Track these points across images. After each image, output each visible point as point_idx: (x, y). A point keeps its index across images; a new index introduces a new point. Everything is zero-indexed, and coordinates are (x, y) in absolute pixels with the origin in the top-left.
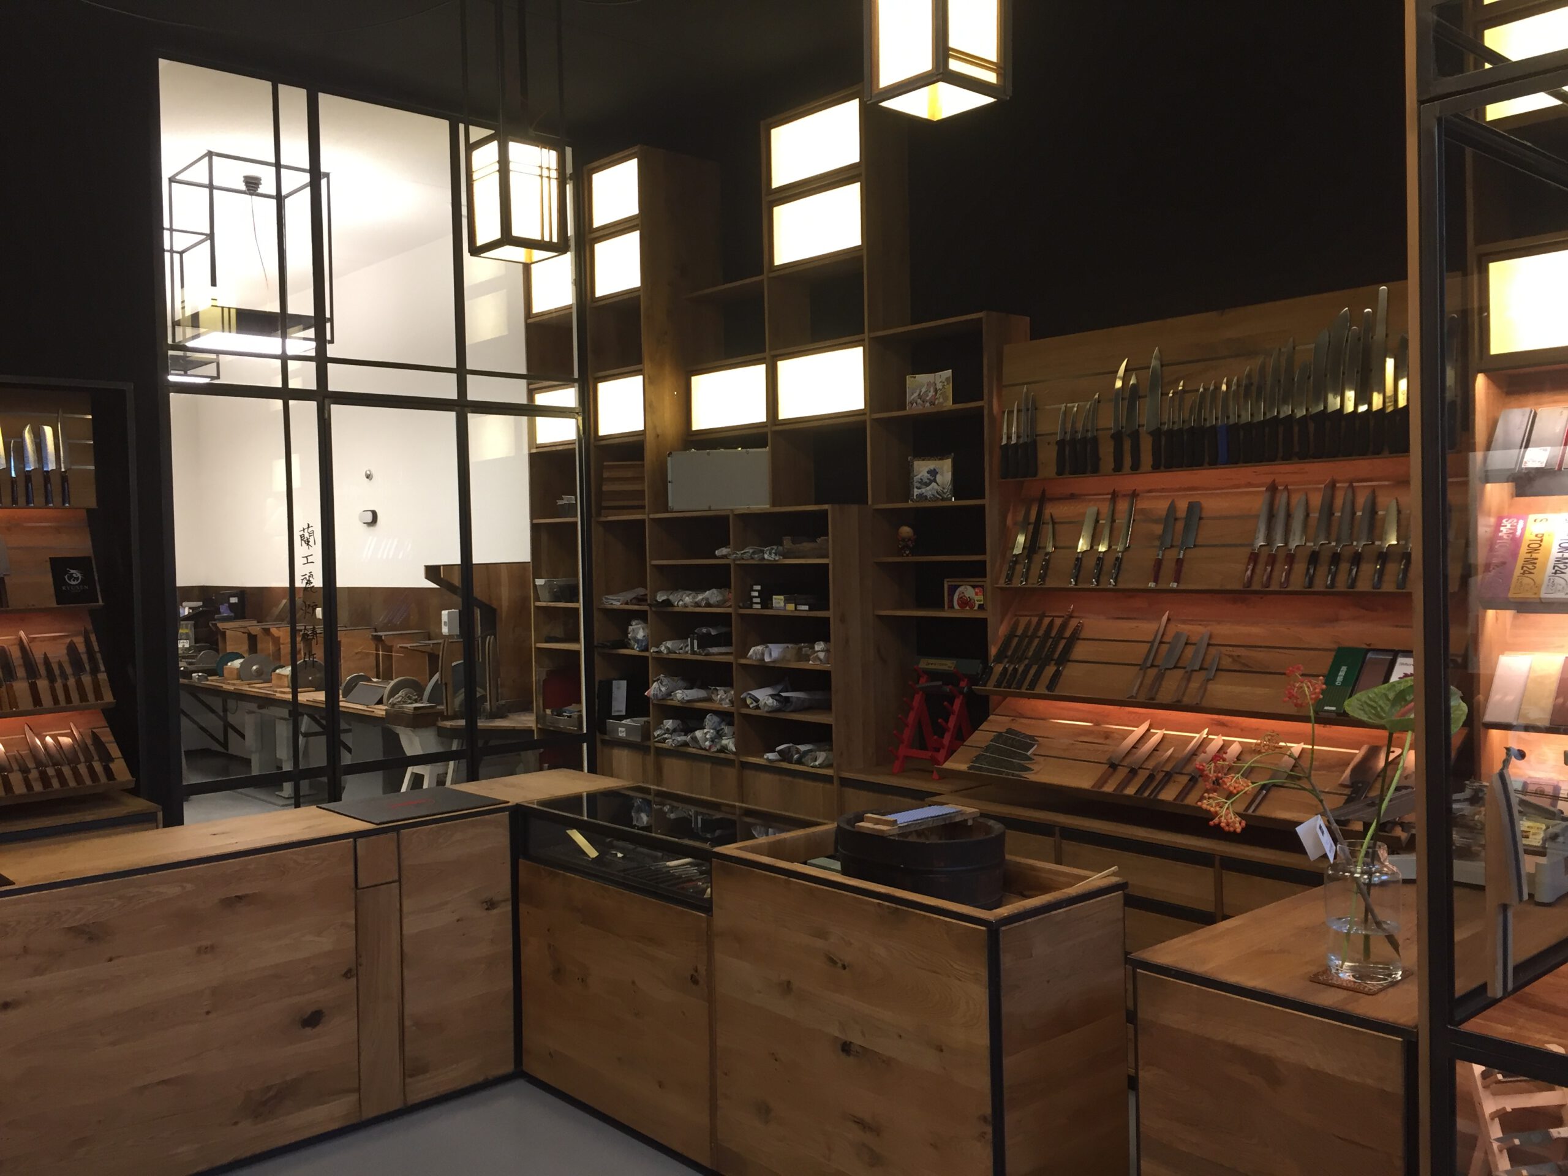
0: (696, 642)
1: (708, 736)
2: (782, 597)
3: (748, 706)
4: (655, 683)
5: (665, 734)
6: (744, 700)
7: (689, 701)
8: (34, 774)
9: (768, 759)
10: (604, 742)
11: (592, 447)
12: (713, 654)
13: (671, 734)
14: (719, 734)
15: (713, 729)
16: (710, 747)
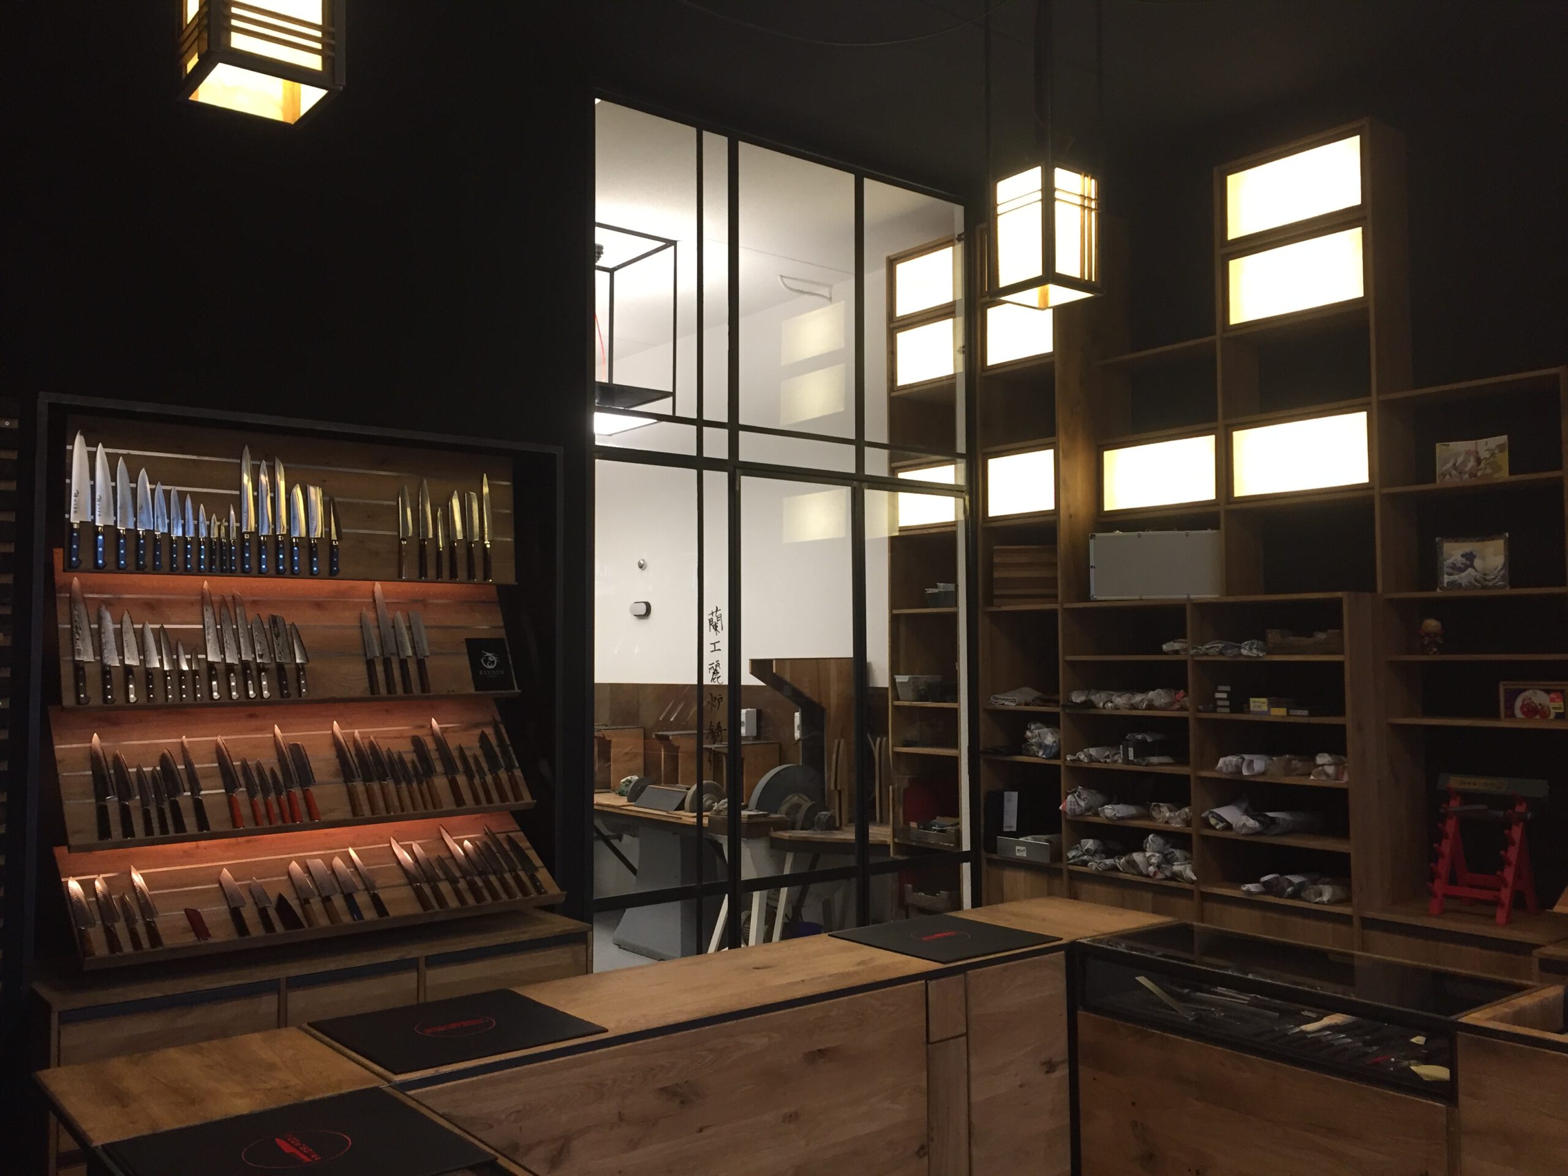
0: (1131, 751)
1: (1151, 861)
2: (1265, 700)
3: (1213, 827)
4: (1069, 797)
5: (1083, 855)
6: (1206, 819)
7: (1119, 818)
8: (462, 885)
9: (1249, 892)
10: (990, 862)
11: (980, 530)
12: (1159, 765)
13: (1092, 856)
14: (1168, 860)
15: (1158, 852)
16: (1155, 873)
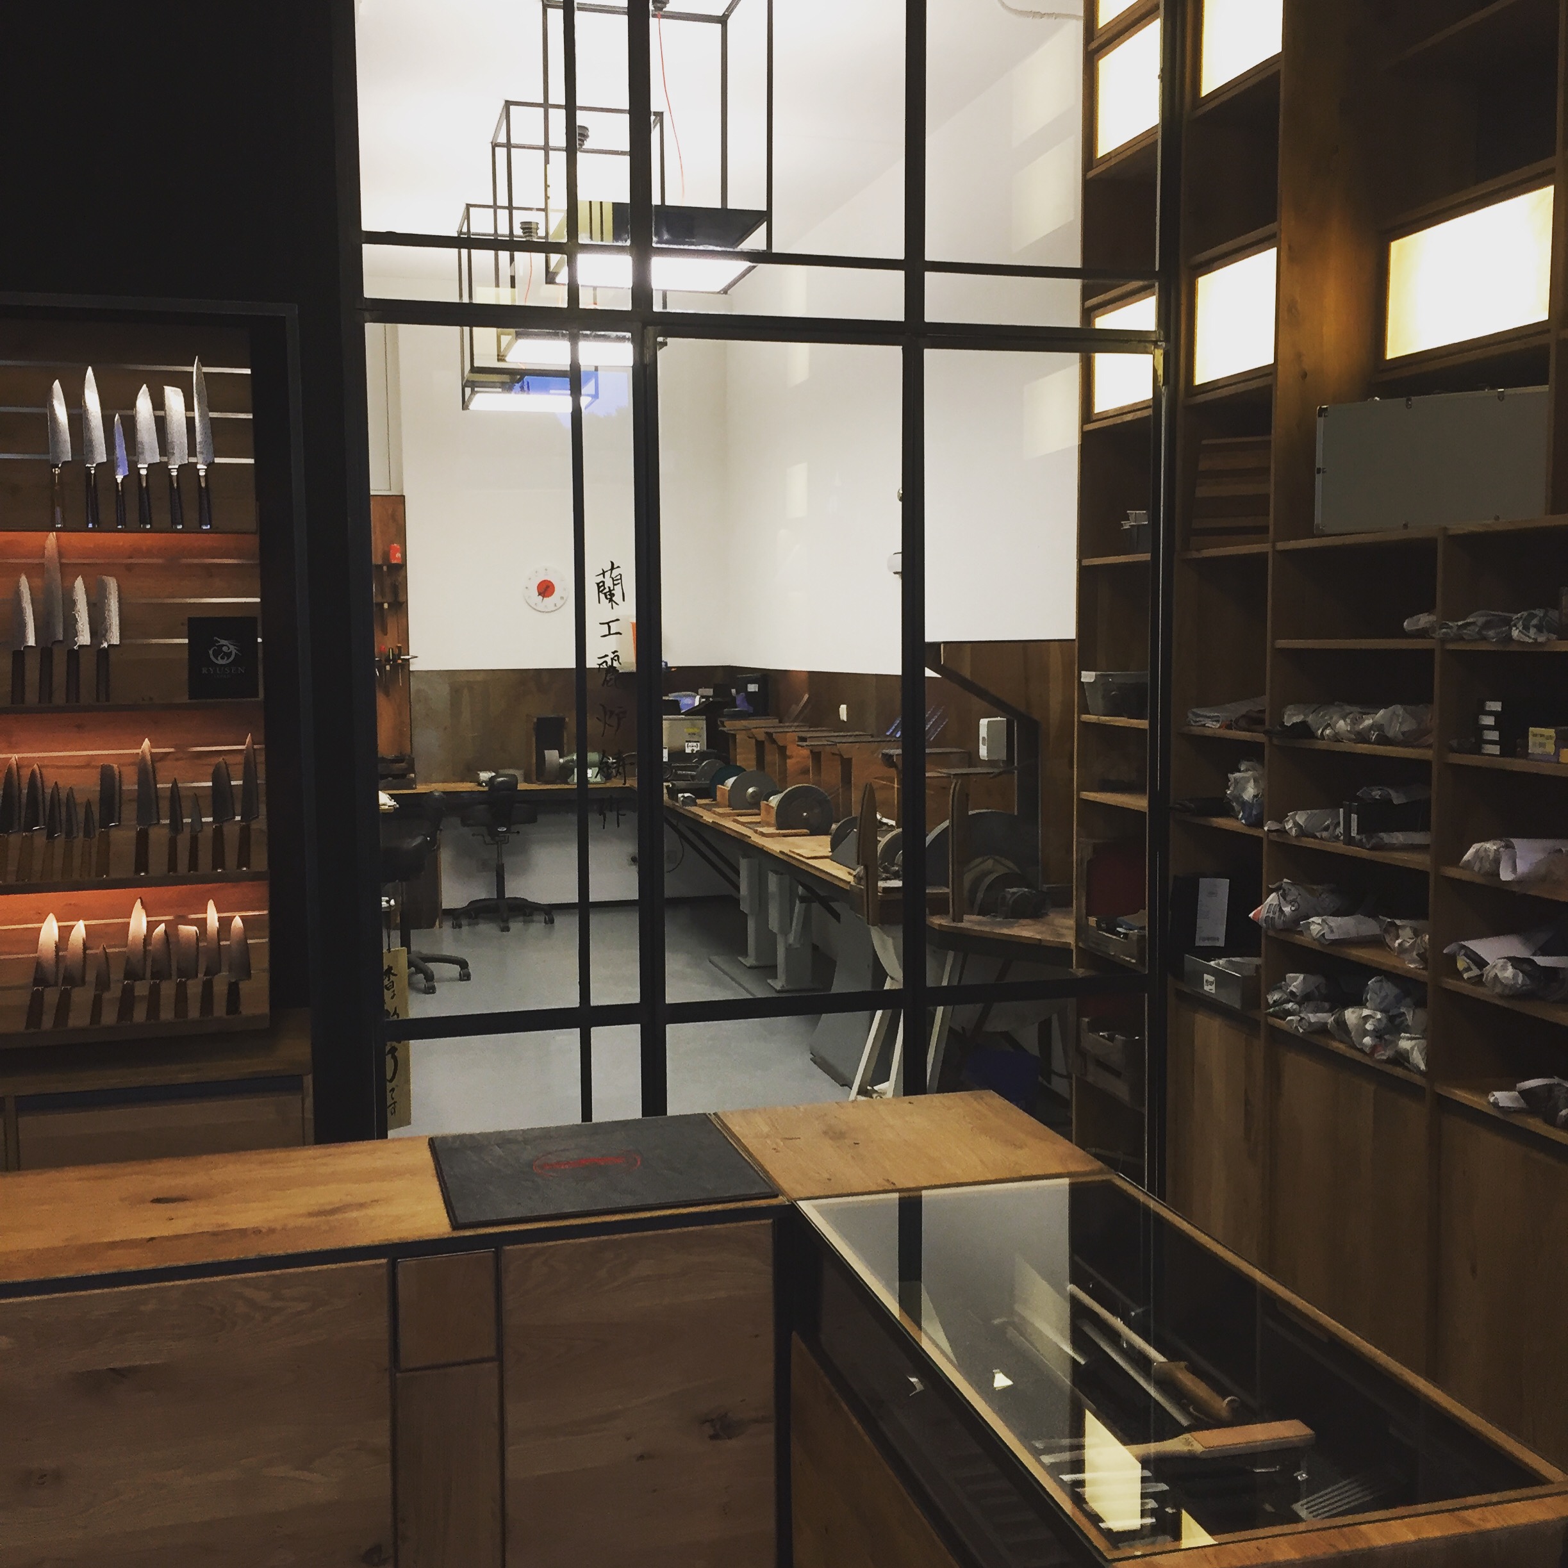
0: (1355, 816)
1: (1369, 1027)
2: (1551, 732)
3: (1458, 974)
4: (1273, 895)
5: (1288, 1001)
6: (1452, 958)
7: (1335, 942)
10: (1176, 996)
12: (1393, 848)
14: (1392, 1027)
15: (1382, 1011)
16: (1374, 1048)
